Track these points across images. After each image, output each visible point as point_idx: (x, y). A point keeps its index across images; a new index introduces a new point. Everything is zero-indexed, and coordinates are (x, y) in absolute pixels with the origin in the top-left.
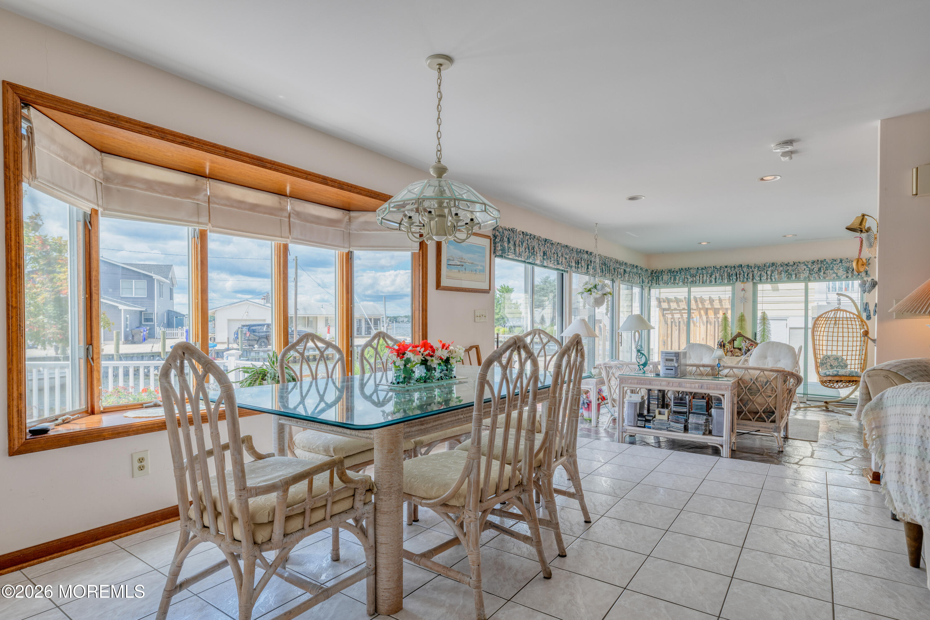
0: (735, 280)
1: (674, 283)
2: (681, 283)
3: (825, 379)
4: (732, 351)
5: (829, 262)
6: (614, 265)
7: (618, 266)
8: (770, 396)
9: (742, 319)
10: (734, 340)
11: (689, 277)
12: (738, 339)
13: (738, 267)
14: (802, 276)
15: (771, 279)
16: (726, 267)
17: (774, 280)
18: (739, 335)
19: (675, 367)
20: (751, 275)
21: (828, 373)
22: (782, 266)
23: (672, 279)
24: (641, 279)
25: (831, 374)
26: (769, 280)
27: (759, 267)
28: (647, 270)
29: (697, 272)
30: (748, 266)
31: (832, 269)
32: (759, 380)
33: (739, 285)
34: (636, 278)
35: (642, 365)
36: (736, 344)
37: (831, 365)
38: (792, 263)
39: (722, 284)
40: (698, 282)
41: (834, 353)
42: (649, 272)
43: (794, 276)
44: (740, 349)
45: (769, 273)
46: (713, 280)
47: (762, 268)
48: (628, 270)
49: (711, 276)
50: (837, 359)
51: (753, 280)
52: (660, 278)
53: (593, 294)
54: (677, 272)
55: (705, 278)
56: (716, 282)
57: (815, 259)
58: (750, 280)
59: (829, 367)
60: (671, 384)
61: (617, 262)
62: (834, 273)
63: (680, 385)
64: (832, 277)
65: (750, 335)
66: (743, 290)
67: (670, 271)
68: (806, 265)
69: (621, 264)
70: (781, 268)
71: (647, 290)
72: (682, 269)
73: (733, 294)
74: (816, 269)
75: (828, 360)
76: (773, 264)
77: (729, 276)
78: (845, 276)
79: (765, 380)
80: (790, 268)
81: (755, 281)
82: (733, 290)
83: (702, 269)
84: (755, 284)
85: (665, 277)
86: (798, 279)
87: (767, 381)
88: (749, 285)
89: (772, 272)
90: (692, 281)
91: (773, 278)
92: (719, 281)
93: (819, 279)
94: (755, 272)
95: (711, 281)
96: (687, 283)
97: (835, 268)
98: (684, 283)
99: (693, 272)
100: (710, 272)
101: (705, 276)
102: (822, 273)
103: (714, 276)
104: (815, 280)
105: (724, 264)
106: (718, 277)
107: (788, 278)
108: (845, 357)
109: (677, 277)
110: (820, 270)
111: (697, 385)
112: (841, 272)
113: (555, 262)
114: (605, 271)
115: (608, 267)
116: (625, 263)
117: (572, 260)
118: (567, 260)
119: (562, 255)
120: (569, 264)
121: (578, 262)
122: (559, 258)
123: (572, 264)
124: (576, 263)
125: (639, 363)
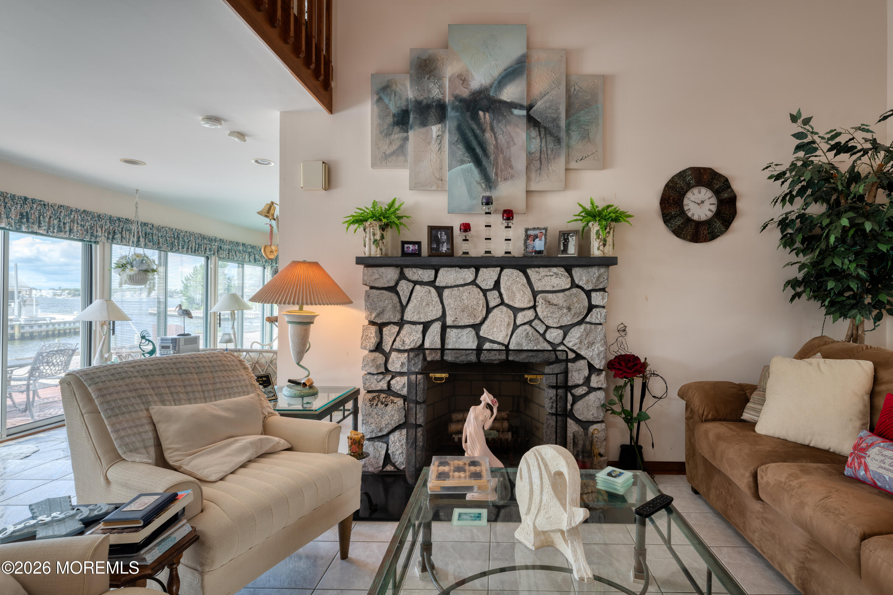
35: (148, 353)
48: (227, 247)
113: (54, 229)
114: (178, 245)
115: (184, 241)
116: (221, 240)
117: (99, 229)
118: (85, 227)
119: (73, 221)
120: (92, 233)
121: (114, 232)
122: (64, 224)
123: (98, 234)
124: (109, 233)
125: (144, 351)
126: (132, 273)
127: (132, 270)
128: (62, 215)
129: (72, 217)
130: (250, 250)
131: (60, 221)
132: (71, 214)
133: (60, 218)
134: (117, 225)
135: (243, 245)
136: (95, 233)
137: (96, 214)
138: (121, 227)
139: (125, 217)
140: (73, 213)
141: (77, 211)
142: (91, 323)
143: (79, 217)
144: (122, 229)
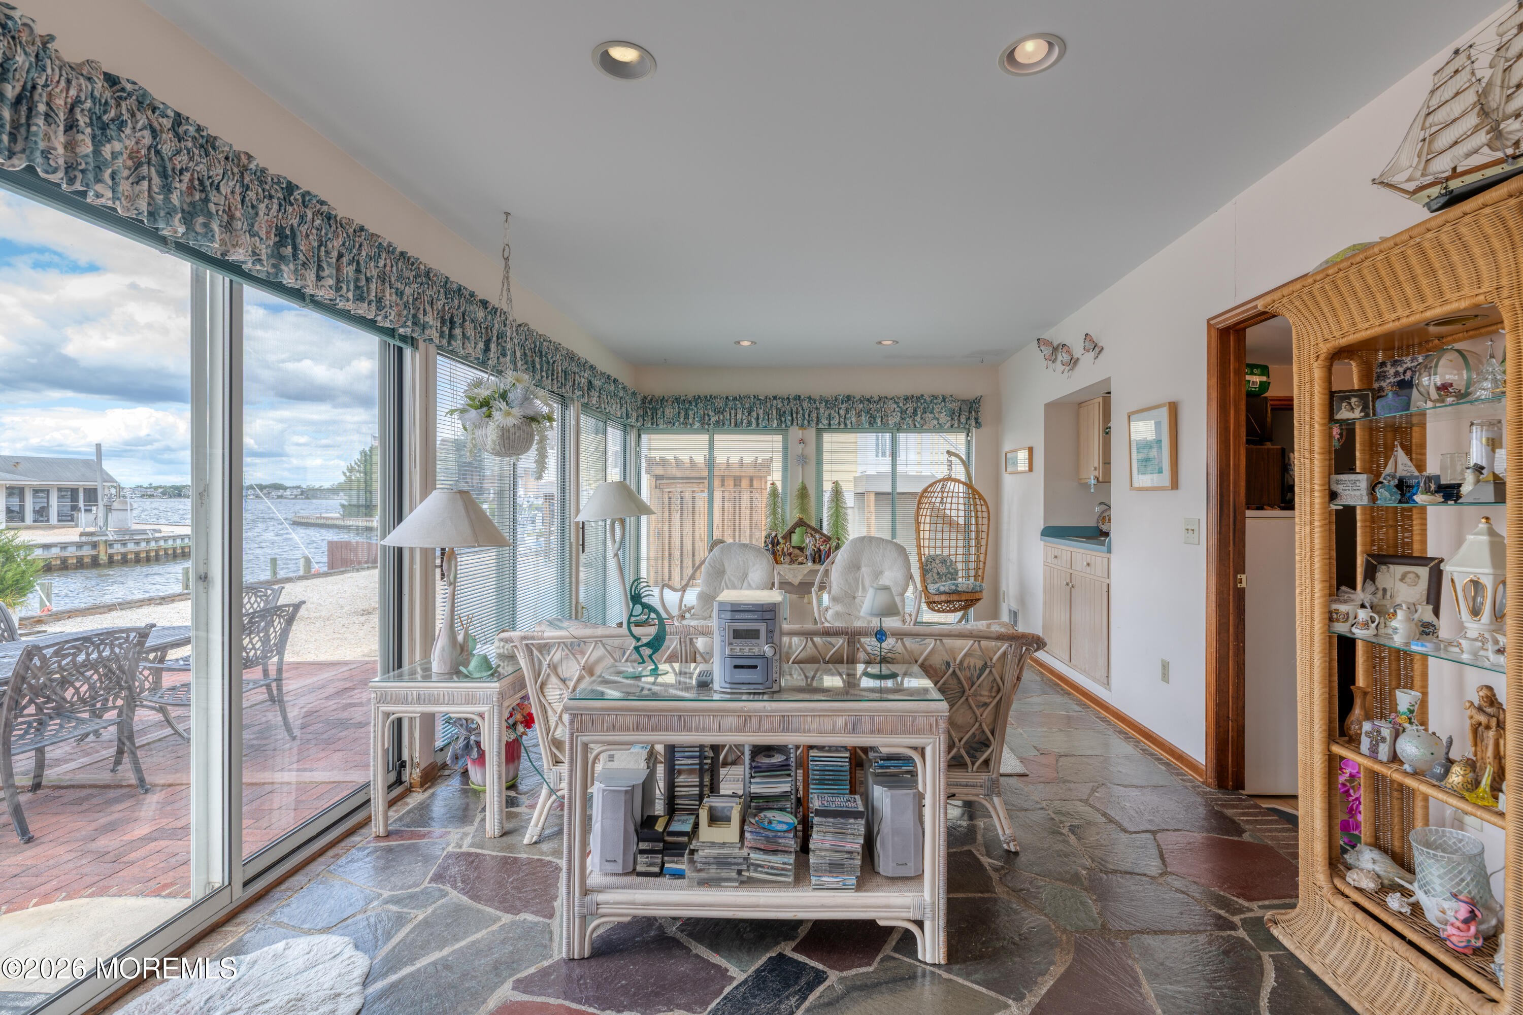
0: (789, 423)
1: (685, 424)
2: (697, 425)
3: (936, 598)
4: (790, 554)
5: (928, 400)
6: (566, 364)
7: (574, 367)
8: (986, 705)
9: (803, 494)
10: (791, 532)
11: (711, 413)
12: (797, 530)
13: (795, 399)
14: (891, 421)
15: (846, 425)
16: (775, 398)
17: (849, 426)
18: (801, 523)
19: (763, 657)
20: (814, 416)
21: (942, 589)
22: (861, 402)
23: (682, 415)
24: (624, 409)
25: (947, 589)
26: (842, 425)
27: (827, 402)
28: (634, 394)
29: (726, 405)
30: (810, 398)
31: (932, 412)
32: (965, 664)
33: (795, 433)
34: (614, 408)
35: (647, 645)
36: (795, 538)
37: (938, 573)
38: (876, 399)
39: (766, 430)
40: (727, 423)
41: (939, 552)
42: (639, 397)
43: (879, 420)
44: (801, 549)
45: (842, 412)
46: (754, 421)
47: (832, 403)
48: (597, 383)
49: (749, 414)
50: (944, 562)
51: (817, 424)
52: (659, 412)
53: (496, 414)
54: (690, 402)
55: (739, 417)
56: (758, 425)
57: (909, 394)
58: (813, 424)
59: (936, 577)
60: (755, 721)
61: (571, 357)
62: (935, 418)
63: (785, 724)
64: (932, 425)
65: (813, 524)
66: (802, 441)
67: (677, 400)
68: (896, 403)
69: (583, 365)
70: (861, 406)
71: (633, 436)
72: (699, 397)
73: (785, 449)
74: (910, 411)
75: (934, 565)
76: (849, 398)
77: (781, 414)
78: (948, 424)
79: (980, 664)
80: (873, 406)
81: (820, 426)
82: (785, 441)
83: (735, 399)
84: (819, 432)
85: (669, 411)
86: (885, 428)
87: (985, 666)
88: (811, 433)
89: (847, 412)
90: (718, 422)
91: (848, 422)
92: (763, 424)
93: (914, 429)
94: (822, 411)
95: (749, 423)
96: (709, 425)
97: (936, 410)
98: (702, 424)
99: (719, 404)
100: (748, 405)
101: (740, 412)
102: (918, 418)
103: (754, 414)
104: (908, 431)
105: (771, 393)
106: (761, 416)
107: (870, 423)
108: (953, 558)
109: (691, 413)
110: (915, 410)
111: (839, 722)
112: (944, 418)
113: (348, 290)
114: (542, 371)
115: (548, 362)
116: (591, 366)
117: (428, 308)
118: (405, 299)
119: (382, 278)
120: (414, 316)
121: (452, 322)
122: (368, 280)
123: (427, 319)
124: (443, 322)
125: (638, 640)
126: (511, 421)
127: (508, 414)
128: (364, 253)
129: (381, 264)
130: (621, 394)
131: (358, 271)
132: (379, 256)
133: (358, 263)
134: (456, 302)
135: (615, 381)
136: (421, 316)
137: (422, 267)
138: (462, 309)
139: (471, 288)
140: (384, 255)
141: (390, 250)
142: (400, 550)
143: (395, 268)
144: (464, 315)
